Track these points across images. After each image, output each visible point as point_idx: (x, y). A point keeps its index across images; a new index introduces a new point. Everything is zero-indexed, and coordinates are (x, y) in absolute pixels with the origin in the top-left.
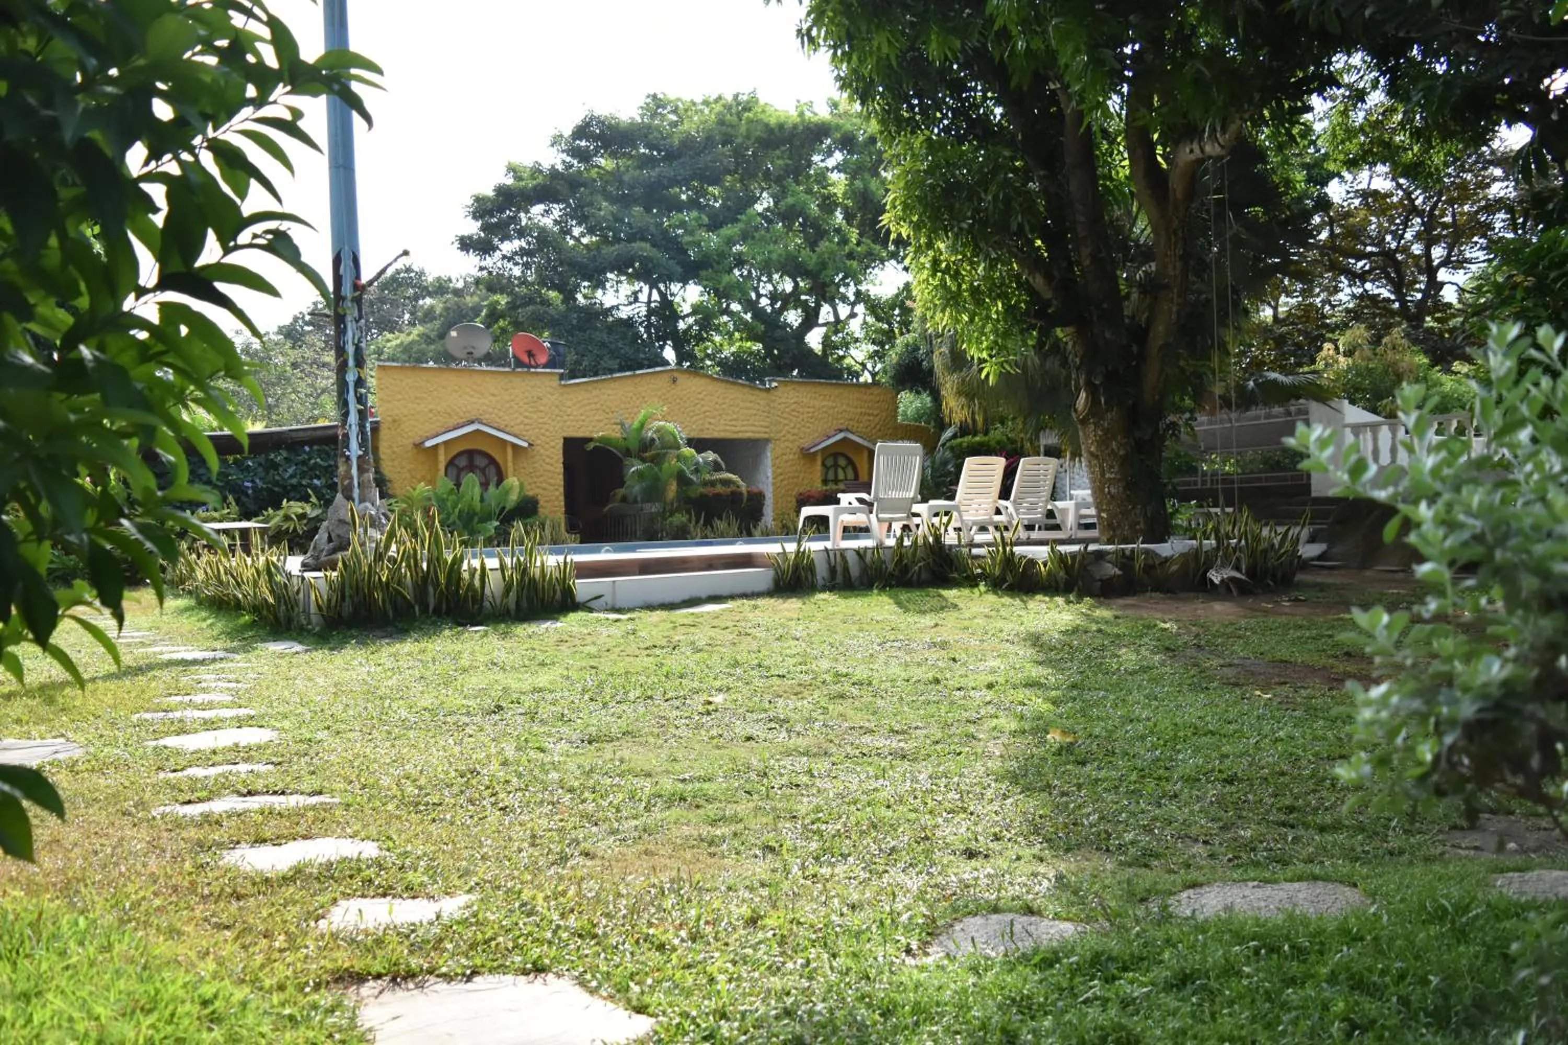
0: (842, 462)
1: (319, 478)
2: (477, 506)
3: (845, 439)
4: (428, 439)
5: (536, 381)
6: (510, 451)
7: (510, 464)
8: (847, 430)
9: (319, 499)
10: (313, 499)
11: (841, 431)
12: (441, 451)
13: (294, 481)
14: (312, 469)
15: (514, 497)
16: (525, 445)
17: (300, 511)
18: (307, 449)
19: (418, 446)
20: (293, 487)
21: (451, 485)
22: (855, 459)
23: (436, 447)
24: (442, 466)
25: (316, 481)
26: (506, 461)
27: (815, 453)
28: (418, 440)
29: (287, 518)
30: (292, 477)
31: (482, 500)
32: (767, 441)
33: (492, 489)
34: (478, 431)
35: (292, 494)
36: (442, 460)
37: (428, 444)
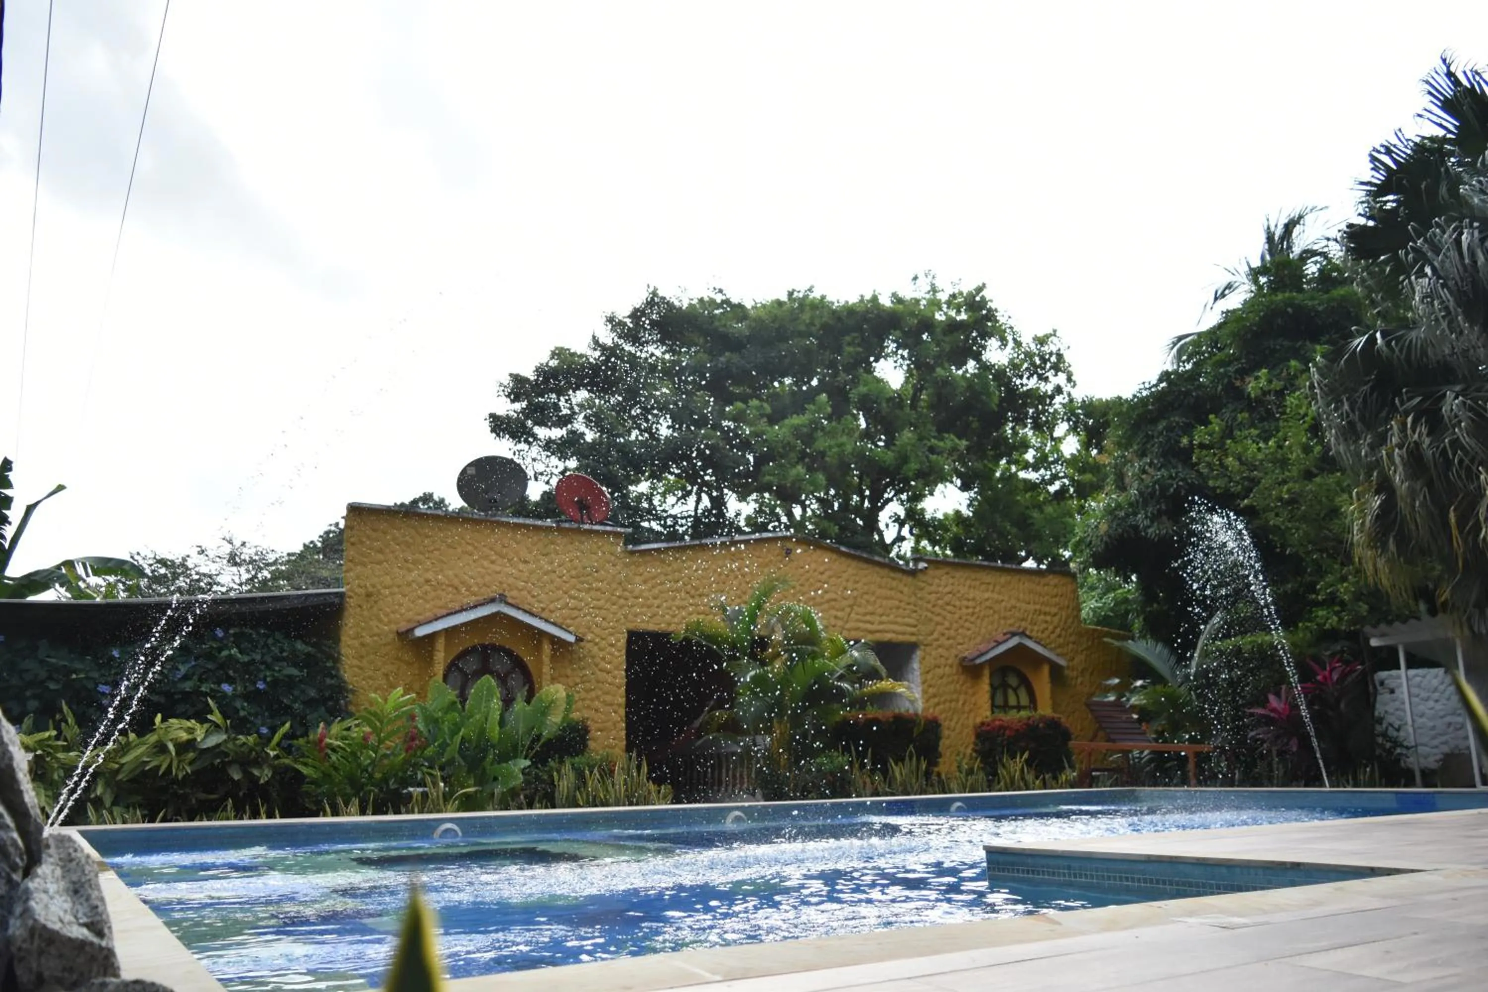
0: (1013, 681)
1: (231, 681)
2: (494, 732)
3: (1020, 647)
4: (420, 624)
5: (588, 544)
6: (547, 648)
7: (546, 669)
8: (1023, 634)
9: (225, 716)
10: (216, 717)
11: (1014, 634)
12: (440, 644)
13: (188, 686)
14: (222, 666)
15: (555, 719)
16: (571, 639)
17: (184, 736)
18: (220, 633)
19: (405, 636)
20: (186, 696)
21: (452, 695)
22: (1031, 677)
23: (432, 637)
24: (439, 668)
25: (227, 688)
26: (540, 662)
27: (982, 665)
28: (403, 626)
29: (161, 748)
30: (186, 678)
31: (502, 723)
32: (912, 647)
33: (519, 705)
34: (498, 613)
35: (181, 708)
36: (441, 657)
37: (420, 632)
